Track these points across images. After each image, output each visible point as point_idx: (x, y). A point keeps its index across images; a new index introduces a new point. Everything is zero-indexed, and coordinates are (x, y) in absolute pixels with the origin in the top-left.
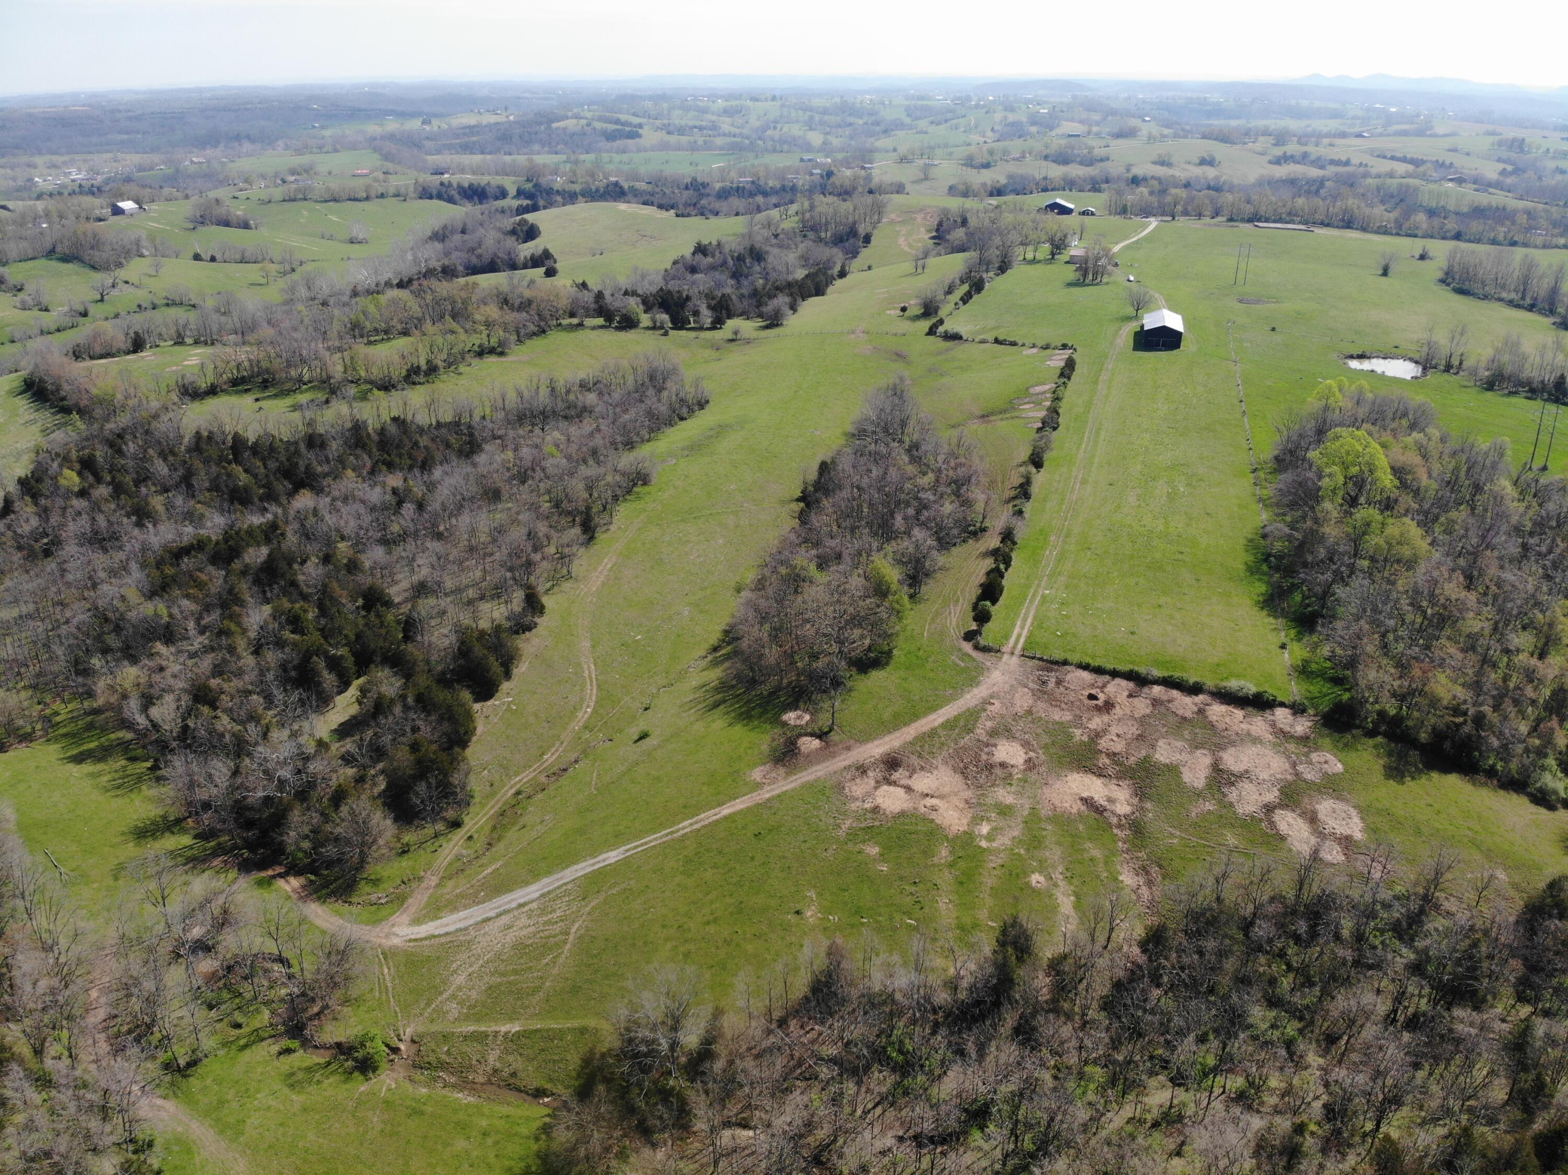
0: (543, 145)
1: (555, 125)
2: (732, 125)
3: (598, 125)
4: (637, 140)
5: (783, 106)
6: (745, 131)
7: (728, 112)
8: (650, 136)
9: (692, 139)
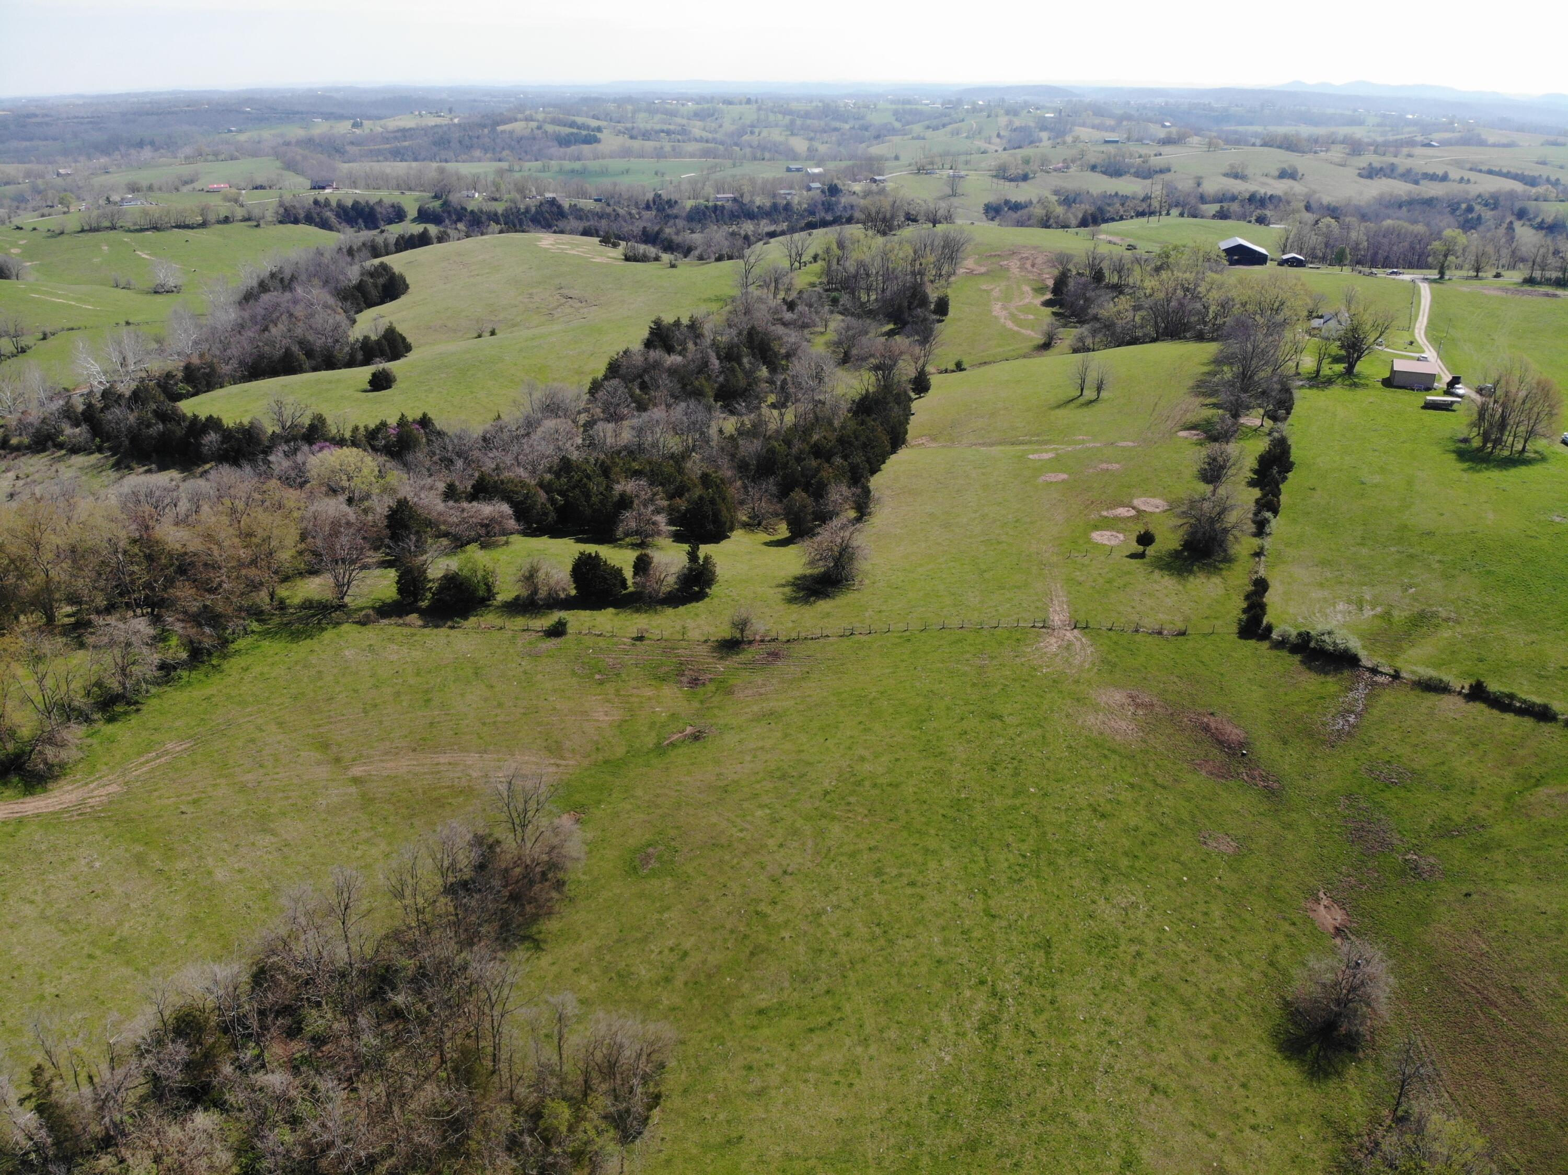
0: (486, 150)
1: (500, 128)
2: (704, 129)
3: (550, 128)
4: (595, 145)
5: (759, 109)
6: (719, 136)
7: (697, 115)
8: (610, 141)
9: (658, 144)
